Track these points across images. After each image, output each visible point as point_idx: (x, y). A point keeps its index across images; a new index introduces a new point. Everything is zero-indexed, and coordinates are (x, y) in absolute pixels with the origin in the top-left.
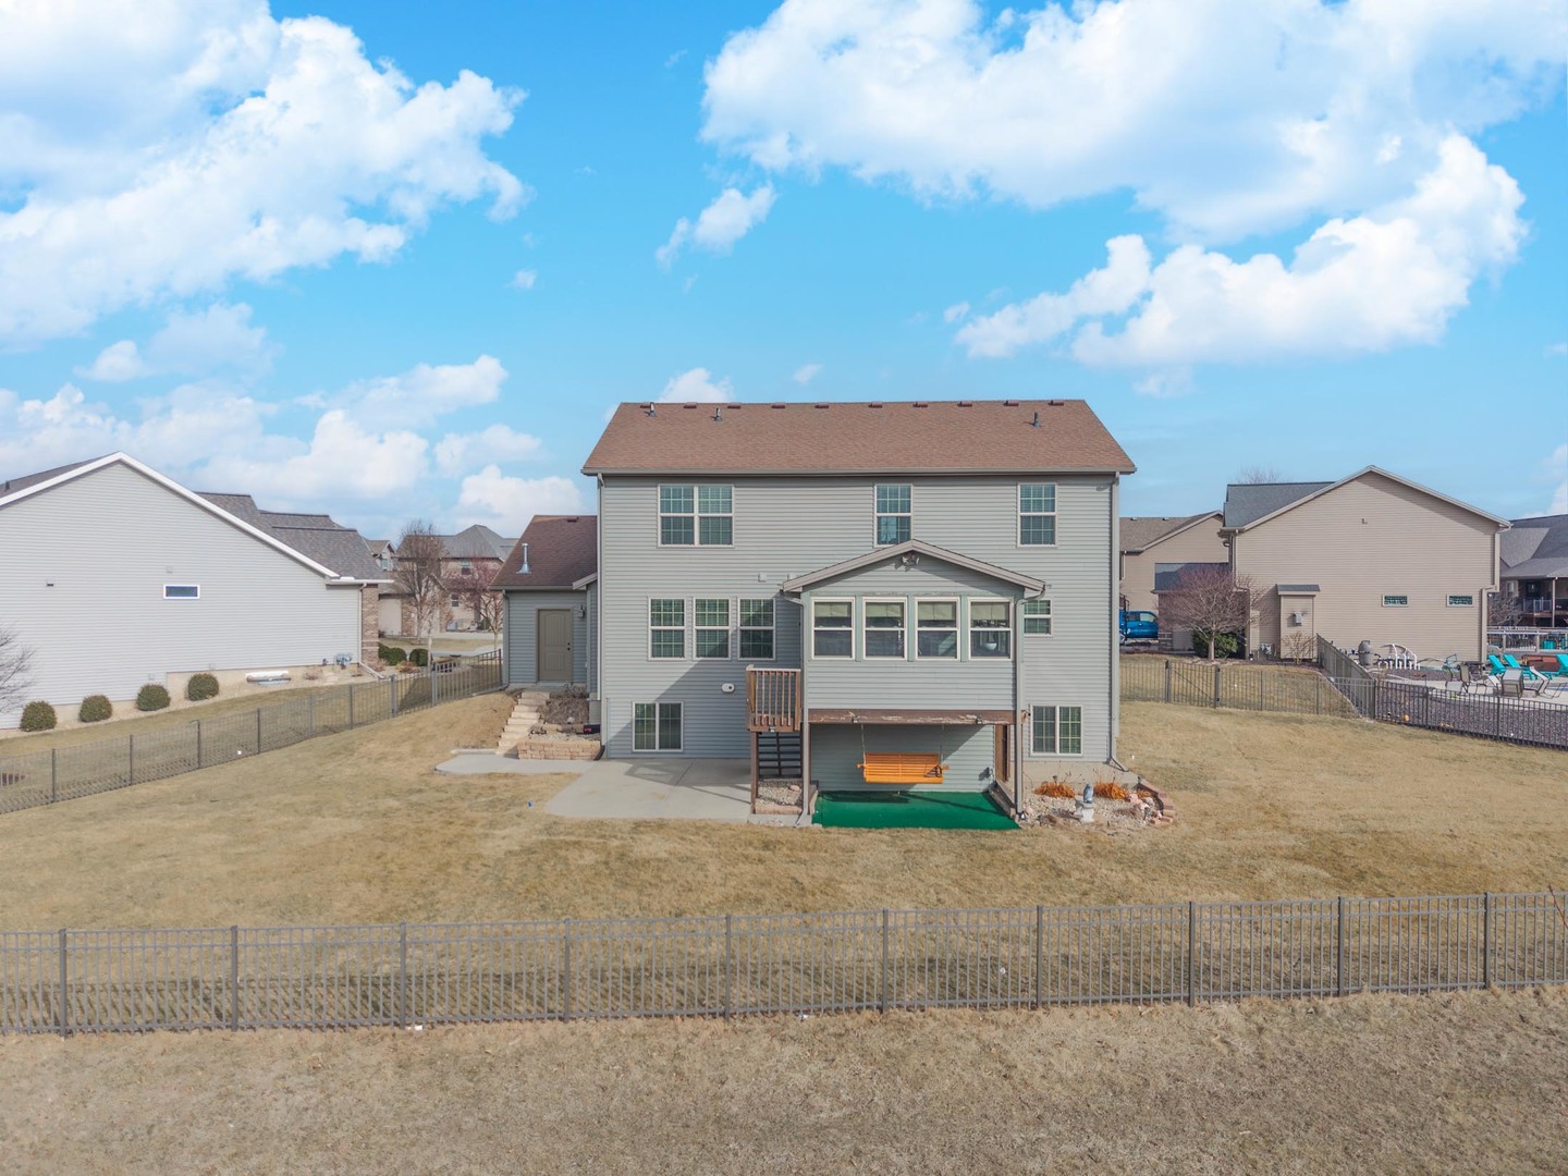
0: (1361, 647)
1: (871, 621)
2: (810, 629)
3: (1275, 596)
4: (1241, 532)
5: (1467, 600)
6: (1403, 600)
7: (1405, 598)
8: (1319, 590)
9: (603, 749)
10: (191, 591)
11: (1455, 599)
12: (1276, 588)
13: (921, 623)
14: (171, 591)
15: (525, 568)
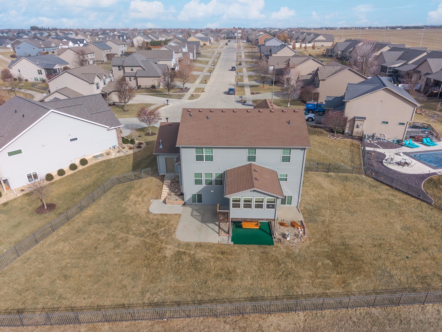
0: (373, 135)
1: (245, 201)
2: (231, 203)
3: (354, 120)
4: (348, 102)
5: (404, 124)
6: (387, 123)
7: (388, 122)
8: (365, 119)
9: (185, 203)
10: (76, 139)
11: (400, 124)
12: (355, 118)
13: (256, 202)
14: (71, 140)
15: (161, 147)
